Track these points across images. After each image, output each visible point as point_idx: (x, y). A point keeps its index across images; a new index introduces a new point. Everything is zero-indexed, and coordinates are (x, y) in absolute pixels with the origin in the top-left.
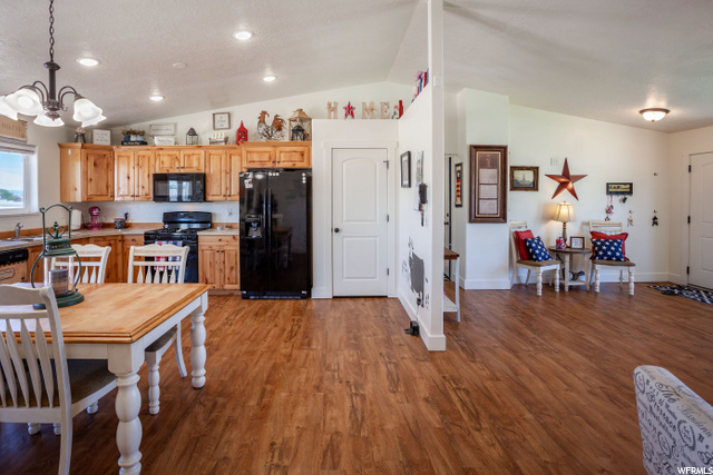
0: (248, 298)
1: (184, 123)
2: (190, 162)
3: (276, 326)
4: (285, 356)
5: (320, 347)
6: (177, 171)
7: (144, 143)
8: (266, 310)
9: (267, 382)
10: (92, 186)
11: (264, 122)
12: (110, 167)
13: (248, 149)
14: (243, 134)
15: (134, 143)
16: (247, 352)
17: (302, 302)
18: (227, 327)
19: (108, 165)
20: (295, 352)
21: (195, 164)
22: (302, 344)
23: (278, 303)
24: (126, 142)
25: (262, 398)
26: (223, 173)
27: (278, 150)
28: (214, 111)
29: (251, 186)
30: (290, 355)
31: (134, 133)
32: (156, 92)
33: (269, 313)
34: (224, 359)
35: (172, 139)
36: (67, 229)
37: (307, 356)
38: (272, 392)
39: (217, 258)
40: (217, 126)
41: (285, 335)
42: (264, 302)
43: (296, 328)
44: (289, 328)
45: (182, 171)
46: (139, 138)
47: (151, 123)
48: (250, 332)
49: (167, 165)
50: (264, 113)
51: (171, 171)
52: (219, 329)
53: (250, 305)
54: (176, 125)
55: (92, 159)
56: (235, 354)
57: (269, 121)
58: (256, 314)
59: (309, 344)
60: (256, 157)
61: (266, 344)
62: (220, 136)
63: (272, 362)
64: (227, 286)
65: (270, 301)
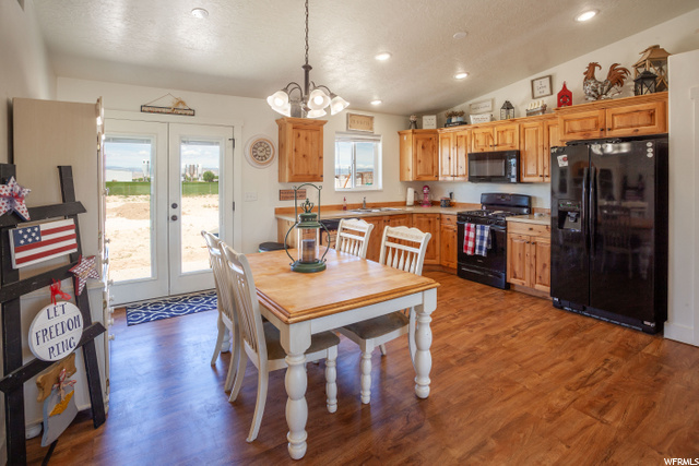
0: (562, 308)
1: (501, 96)
2: (504, 139)
3: (572, 359)
4: (551, 409)
5: (619, 424)
6: (491, 150)
7: (462, 123)
8: (575, 330)
9: (495, 436)
10: (420, 167)
11: (593, 78)
12: (435, 149)
13: (565, 116)
14: (565, 97)
15: (454, 125)
16: (505, 380)
17: (642, 337)
18: (509, 336)
19: (433, 147)
20: (572, 411)
21: (509, 141)
22: (591, 405)
23: (602, 326)
24: (449, 124)
25: (472, 453)
26: (540, 150)
27: (609, 113)
28: (533, 77)
29: (566, 164)
30: (559, 413)
31: (455, 114)
32: (460, 69)
33: (576, 338)
34: (474, 376)
35: (488, 116)
36: (404, 204)
37: (586, 427)
38: (491, 454)
39: (527, 250)
40: (537, 94)
41: (577, 377)
42: (579, 319)
43: (601, 374)
44: (588, 371)
45: (496, 149)
46: (459, 119)
47: (470, 102)
48: (531, 354)
49: (481, 143)
50: (593, 66)
51: (486, 150)
52: (497, 337)
53: (559, 317)
54: (493, 101)
55: (420, 143)
56: (489, 376)
57: (601, 75)
58: (556, 334)
59: (603, 410)
60: (576, 126)
61: (537, 380)
62: (537, 105)
63: (525, 410)
64: (538, 286)
65: (589, 321)
